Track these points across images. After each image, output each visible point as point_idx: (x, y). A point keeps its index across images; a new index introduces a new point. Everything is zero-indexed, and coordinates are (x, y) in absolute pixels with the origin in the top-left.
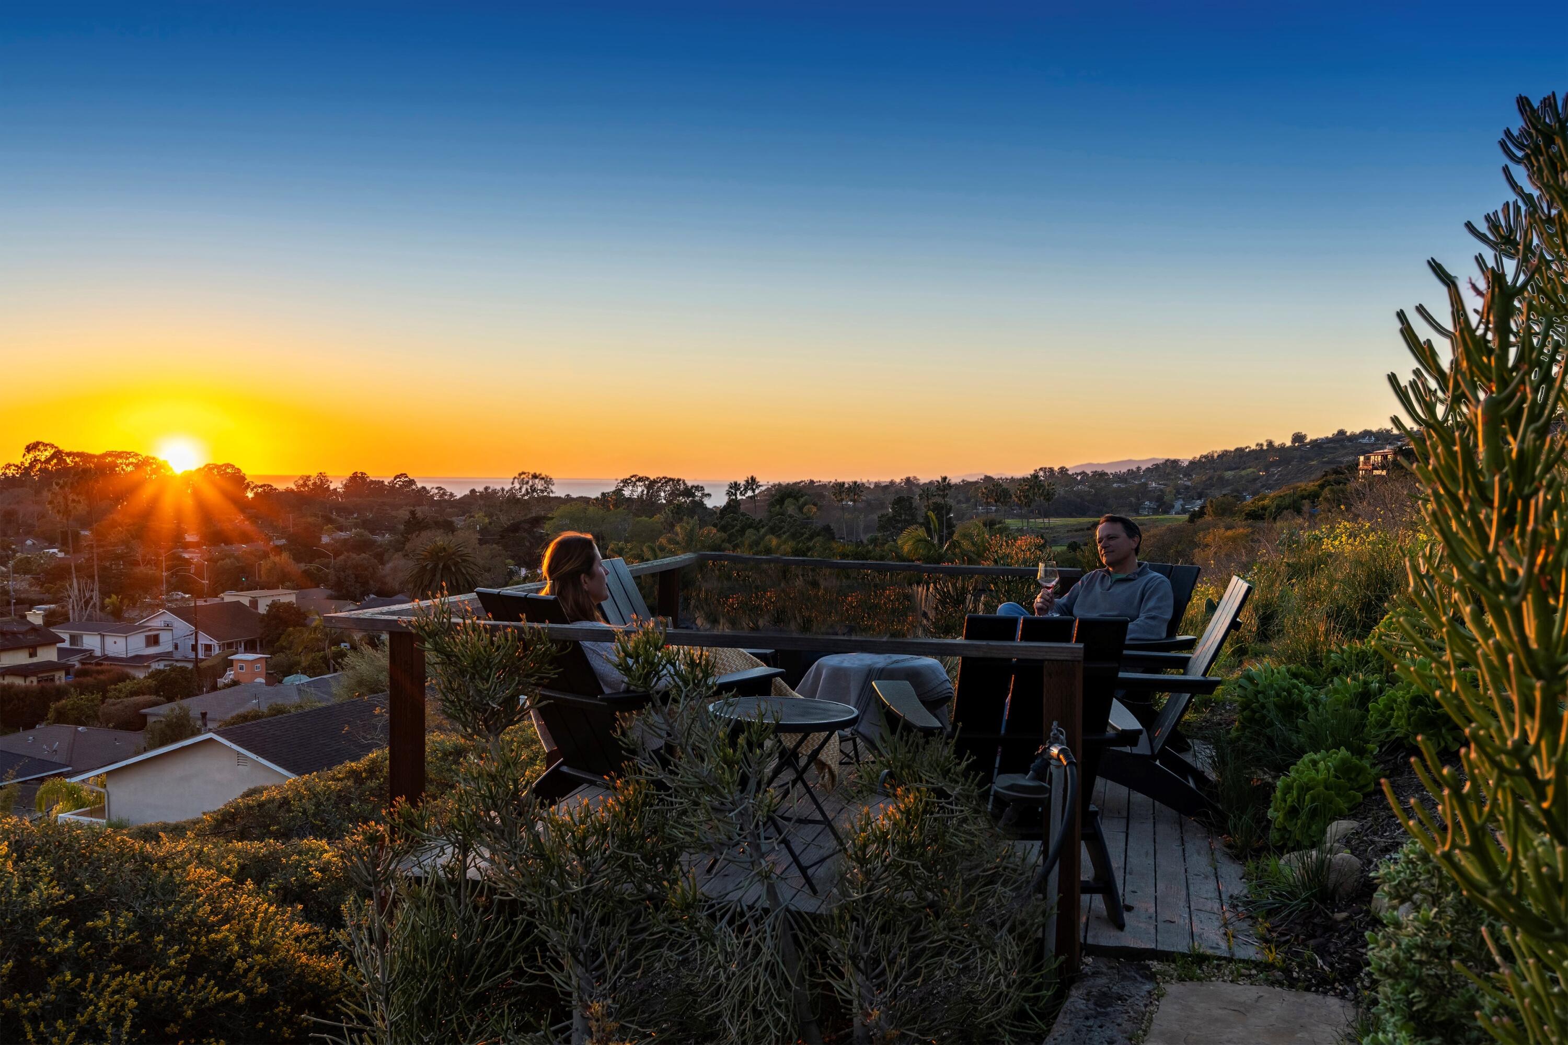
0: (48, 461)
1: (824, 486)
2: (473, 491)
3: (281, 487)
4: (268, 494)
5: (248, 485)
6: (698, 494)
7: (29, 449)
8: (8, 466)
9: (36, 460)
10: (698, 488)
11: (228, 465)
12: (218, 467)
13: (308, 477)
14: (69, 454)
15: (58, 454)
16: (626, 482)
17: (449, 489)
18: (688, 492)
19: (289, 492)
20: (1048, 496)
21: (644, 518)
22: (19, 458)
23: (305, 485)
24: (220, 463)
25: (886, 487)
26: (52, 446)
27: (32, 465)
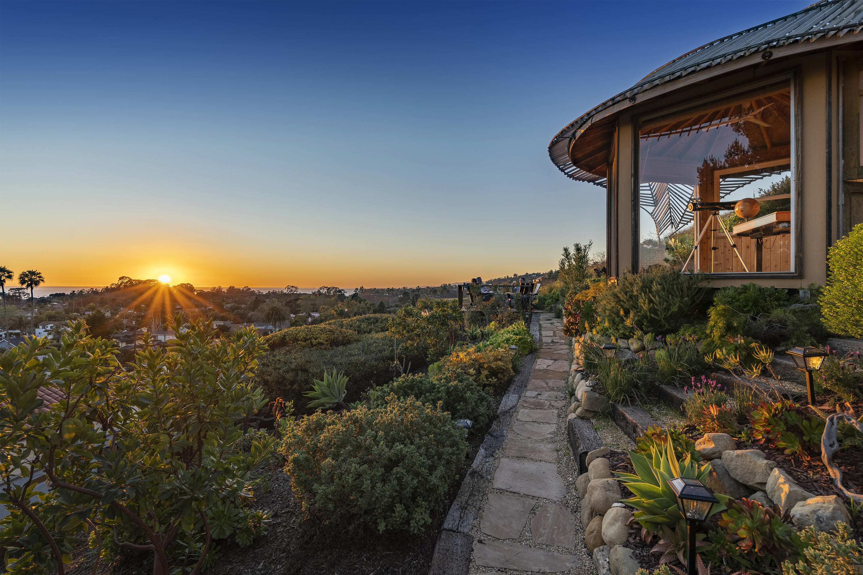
0: (127, 283)
1: (379, 289)
2: (269, 292)
3: (206, 291)
4: (202, 294)
5: (195, 290)
6: (343, 292)
7: (120, 279)
8: (113, 284)
9: (122, 282)
10: (342, 290)
11: (188, 284)
12: (185, 284)
13: (215, 288)
14: (134, 280)
15: (130, 280)
16: (321, 288)
17: (261, 291)
18: (340, 291)
19: (208, 292)
20: (448, 292)
21: (328, 299)
22: (116, 281)
23: (214, 290)
24: (185, 283)
25: (398, 290)
26: (129, 278)
27: (121, 284)
